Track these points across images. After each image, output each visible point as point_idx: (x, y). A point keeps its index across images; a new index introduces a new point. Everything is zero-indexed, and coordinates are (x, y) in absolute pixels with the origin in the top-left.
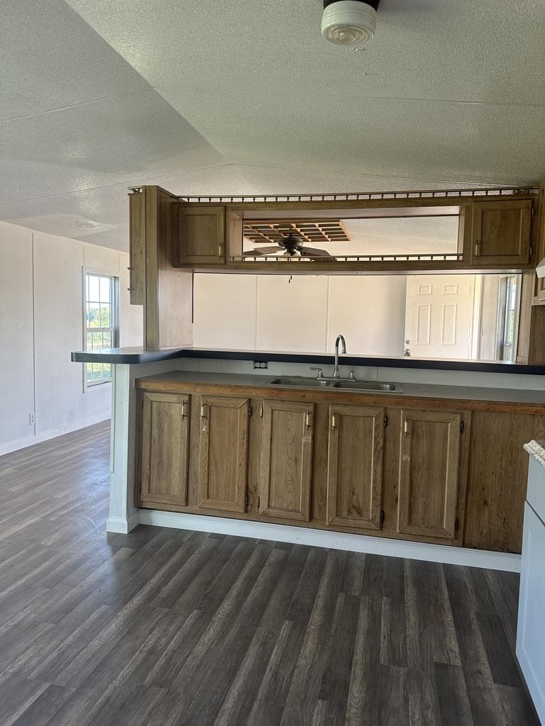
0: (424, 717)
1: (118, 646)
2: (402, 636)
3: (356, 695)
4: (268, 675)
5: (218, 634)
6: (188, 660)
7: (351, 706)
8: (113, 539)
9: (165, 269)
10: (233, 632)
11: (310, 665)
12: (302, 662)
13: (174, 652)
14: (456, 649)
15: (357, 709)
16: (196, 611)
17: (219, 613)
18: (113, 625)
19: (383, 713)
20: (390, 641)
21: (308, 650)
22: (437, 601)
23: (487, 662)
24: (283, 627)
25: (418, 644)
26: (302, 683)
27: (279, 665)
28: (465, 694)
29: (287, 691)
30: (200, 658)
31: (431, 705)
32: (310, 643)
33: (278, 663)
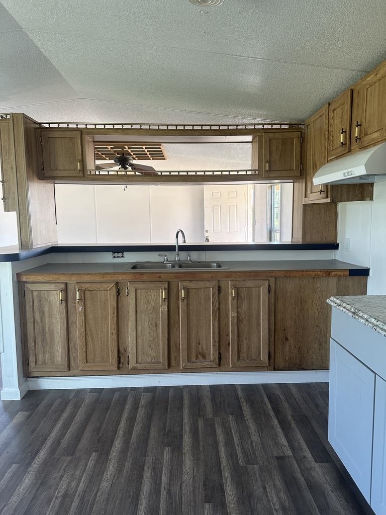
0: (279, 498)
1: (35, 498)
2: (249, 442)
3: (230, 493)
4: (163, 494)
5: (117, 469)
6: (98, 495)
7: (229, 502)
8: (8, 405)
9: (33, 182)
10: (128, 465)
11: (192, 479)
12: (186, 477)
13: (84, 492)
14: (286, 444)
15: (234, 504)
16: (94, 454)
17: (113, 452)
18: (27, 480)
19: (252, 503)
20: (243, 448)
21: (187, 467)
22: (264, 412)
23: (307, 449)
24: (165, 453)
25: (261, 446)
26: (190, 493)
27: (170, 484)
28: (300, 475)
29: (181, 503)
30: (107, 491)
31: (282, 488)
32: (187, 461)
33: (168, 482)
